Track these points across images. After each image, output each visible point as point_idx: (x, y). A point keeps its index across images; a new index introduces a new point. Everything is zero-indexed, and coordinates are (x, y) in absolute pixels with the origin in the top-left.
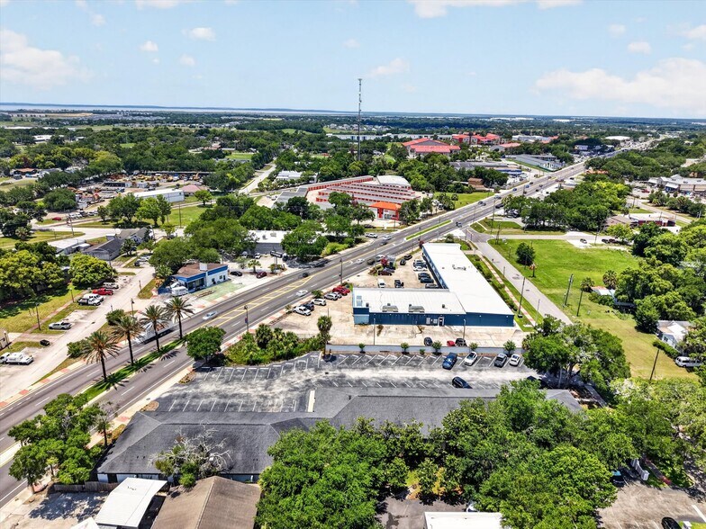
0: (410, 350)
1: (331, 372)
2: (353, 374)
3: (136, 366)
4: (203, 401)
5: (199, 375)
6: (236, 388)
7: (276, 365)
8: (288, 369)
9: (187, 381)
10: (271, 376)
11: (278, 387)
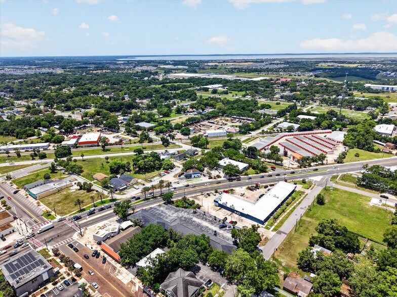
0: (217, 219)
1: (191, 216)
2: (195, 219)
3: (154, 197)
4: (158, 211)
5: (163, 205)
6: (167, 211)
7: (181, 209)
8: (183, 211)
9: (160, 206)
10: (176, 211)
11: (175, 215)
